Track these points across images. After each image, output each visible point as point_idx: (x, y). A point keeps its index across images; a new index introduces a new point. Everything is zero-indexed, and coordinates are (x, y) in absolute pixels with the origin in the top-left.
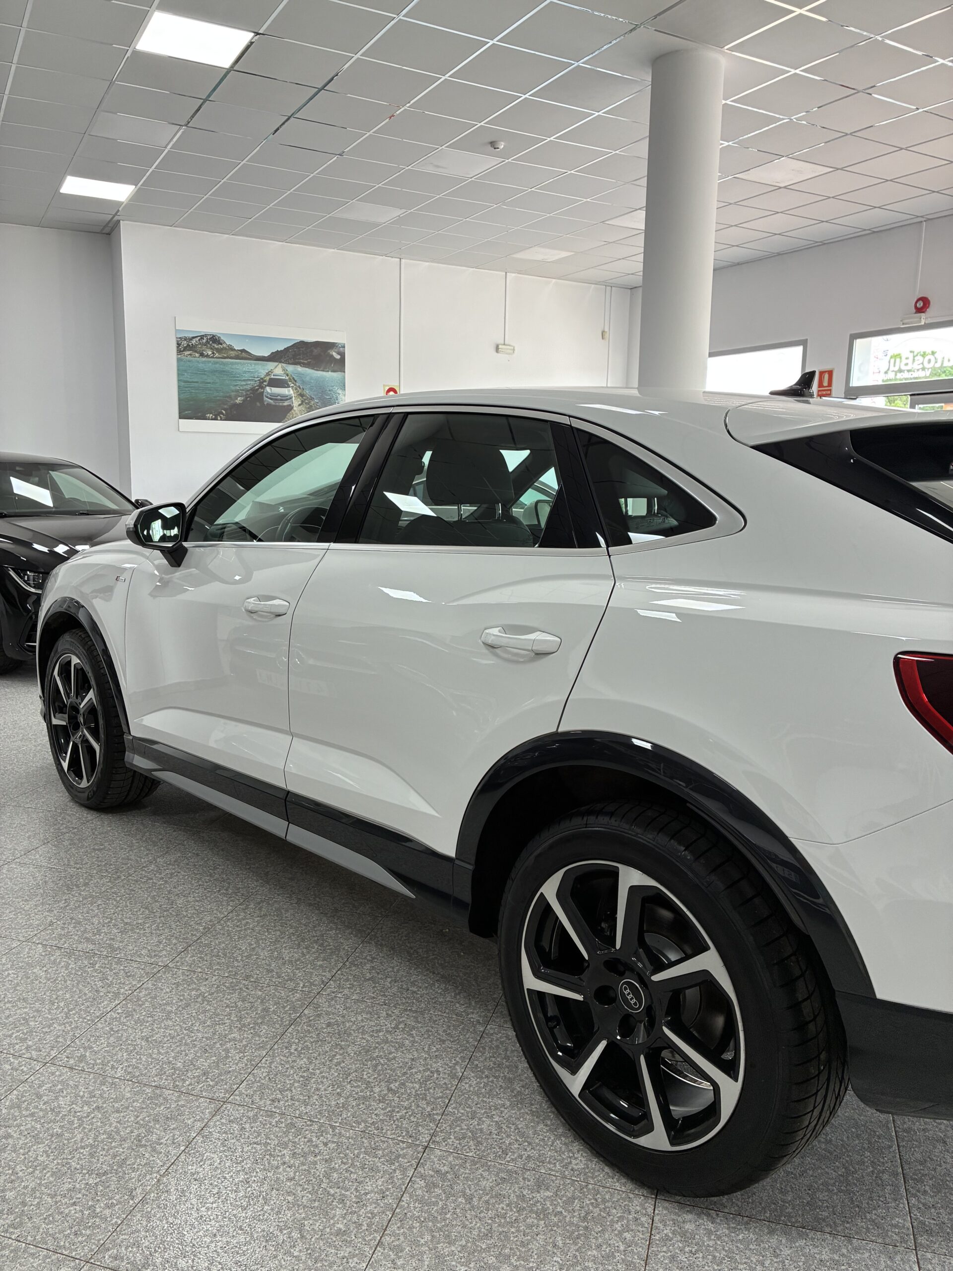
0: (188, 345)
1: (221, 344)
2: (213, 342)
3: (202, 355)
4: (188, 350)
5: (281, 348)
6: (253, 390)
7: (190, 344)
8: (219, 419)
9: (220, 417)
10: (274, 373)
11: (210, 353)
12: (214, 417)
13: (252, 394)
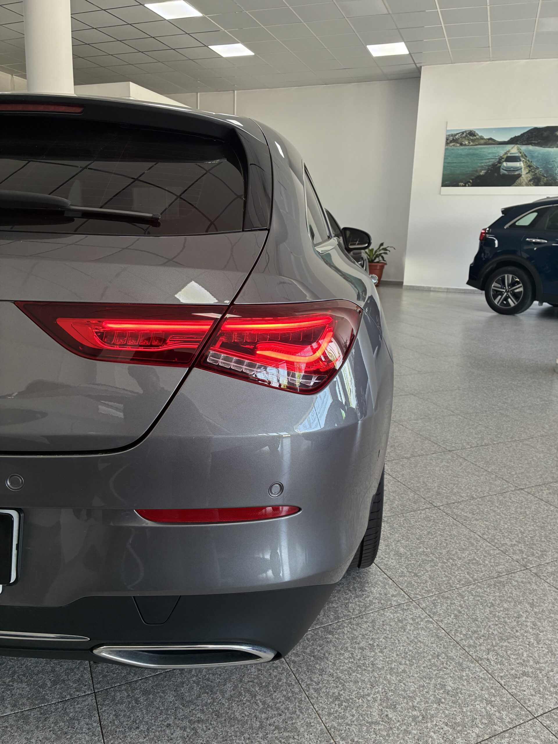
0: (453, 139)
1: (475, 136)
2: (470, 136)
3: (461, 144)
4: (453, 143)
5: (518, 134)
6: (494, 165)
7: (455, 138)
8: (467, 185)
10: (510, 152)
11: (467, 143)
12: (464, 185)
13: (493, 168)
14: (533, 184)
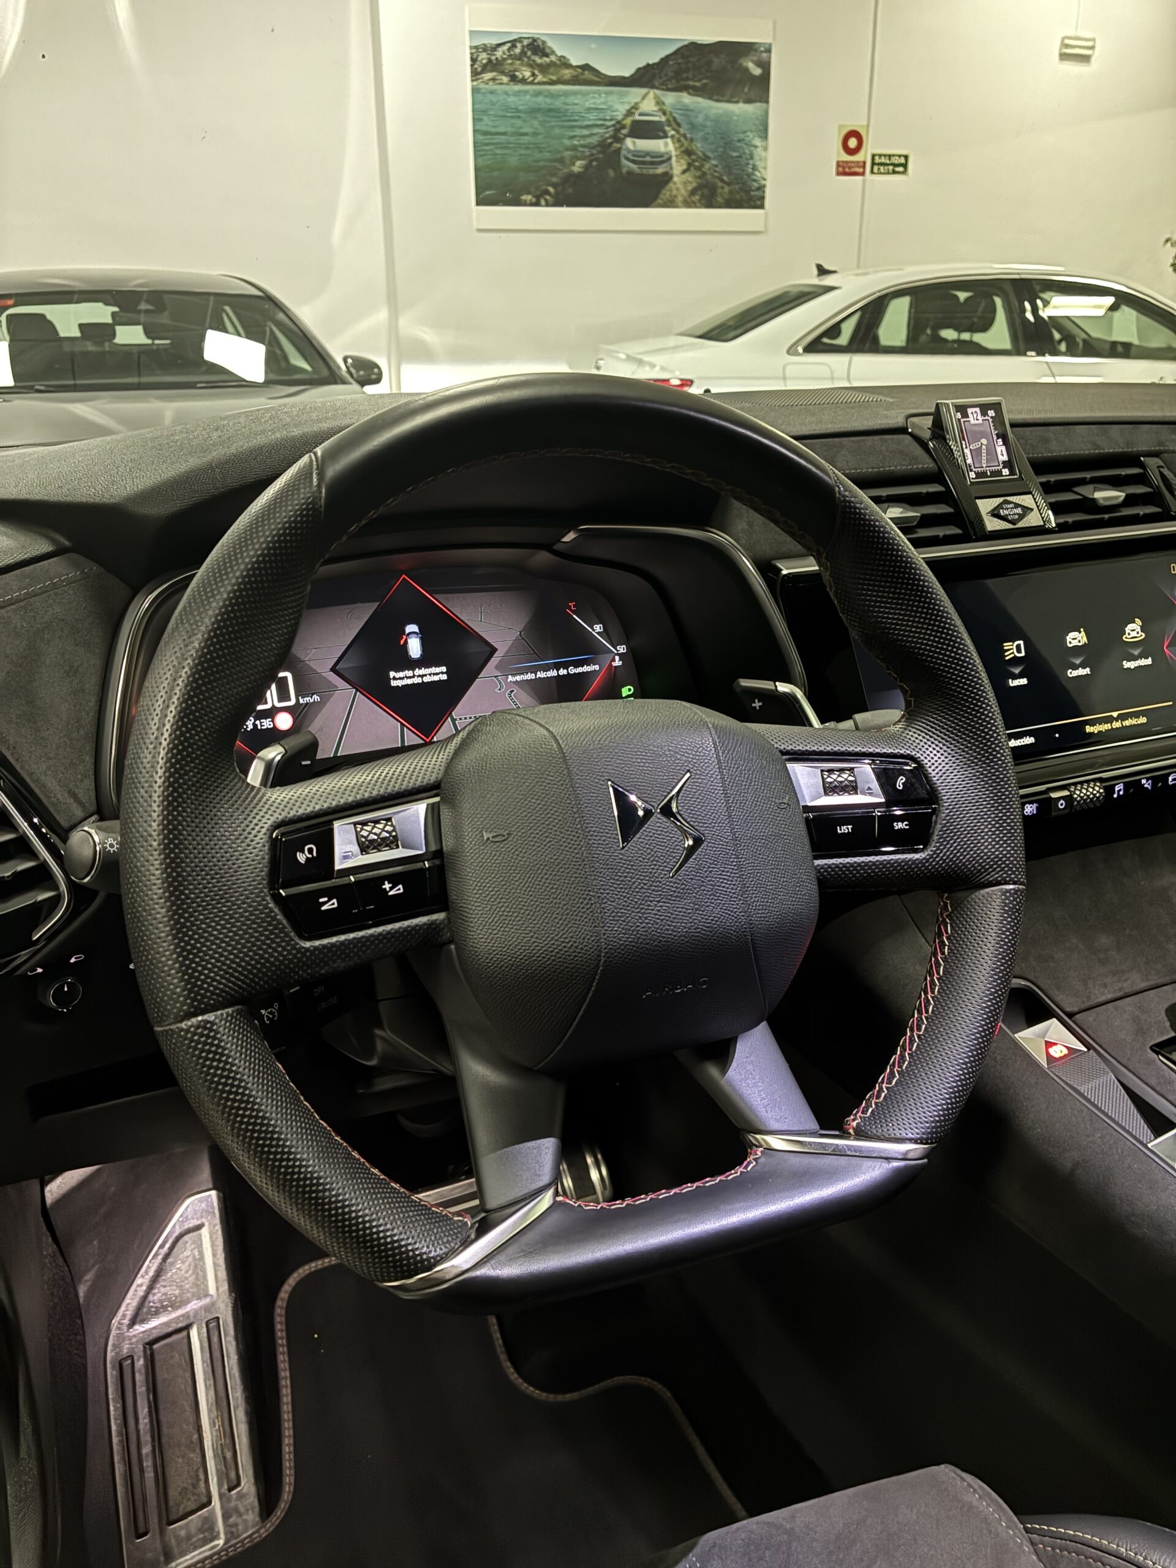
0: (490, 61)
1: (547, 56)
2: (535, 53)
3: (514, 79)
4: (491, 71)
5: (654, 59)
6: (603, 145)
7: (493, 58)
8: (543, 202)
9: (546, 200)
10: (640, 110)
11: (527, 74)
12: (534, 200)
13: (599, 152)
14: (700, 200)
